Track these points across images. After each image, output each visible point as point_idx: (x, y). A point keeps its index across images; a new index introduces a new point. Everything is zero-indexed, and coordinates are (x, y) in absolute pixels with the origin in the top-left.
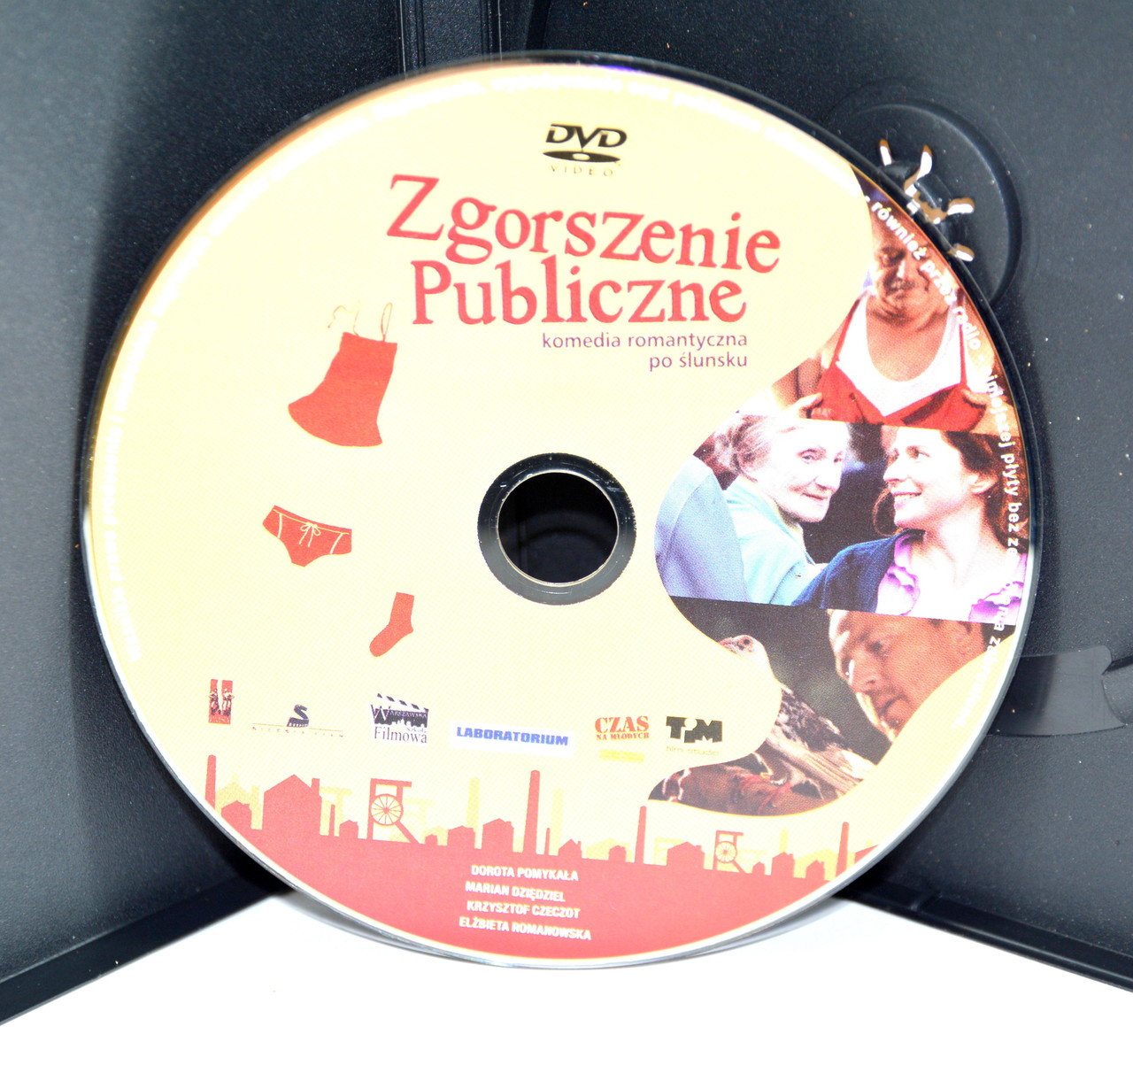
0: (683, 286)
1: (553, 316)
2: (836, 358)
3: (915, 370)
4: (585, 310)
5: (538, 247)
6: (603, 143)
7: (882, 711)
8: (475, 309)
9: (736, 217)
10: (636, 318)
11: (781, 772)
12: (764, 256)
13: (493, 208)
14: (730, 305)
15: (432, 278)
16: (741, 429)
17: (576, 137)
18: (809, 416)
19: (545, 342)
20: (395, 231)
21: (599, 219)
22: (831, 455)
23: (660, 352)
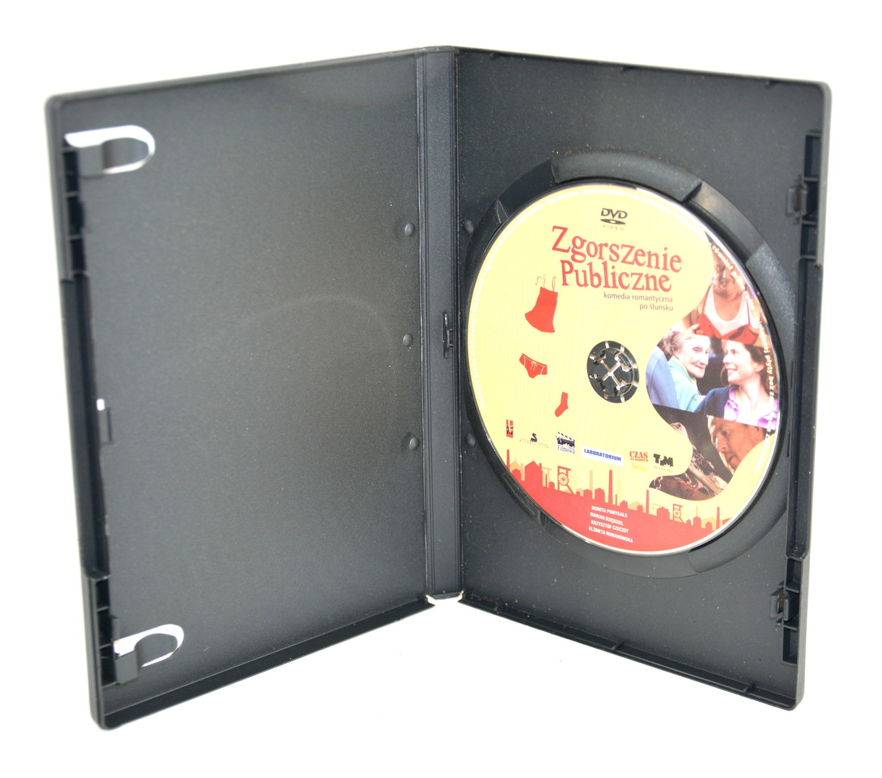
0: (650, 276)
1: (607, 286)
2: (703, 310)
3: (732, 317)
4: (618, 284)
5: (601, 258)
6: (620, 217)
7: (729, 461)
8: (582, 282)
9: (666, 249)
10: (634, 288)
11: (694, 482)
12: (676, 265)
13: (585, 241)
14: (666, 285)
15: (567, 268)
16: (673, 336)
17: (611, 214)
18: (695, 333)
19: (605, 296)
20: (555, 248)
21: (620, 247)
22: (704, 350)
23: (643, 302)
